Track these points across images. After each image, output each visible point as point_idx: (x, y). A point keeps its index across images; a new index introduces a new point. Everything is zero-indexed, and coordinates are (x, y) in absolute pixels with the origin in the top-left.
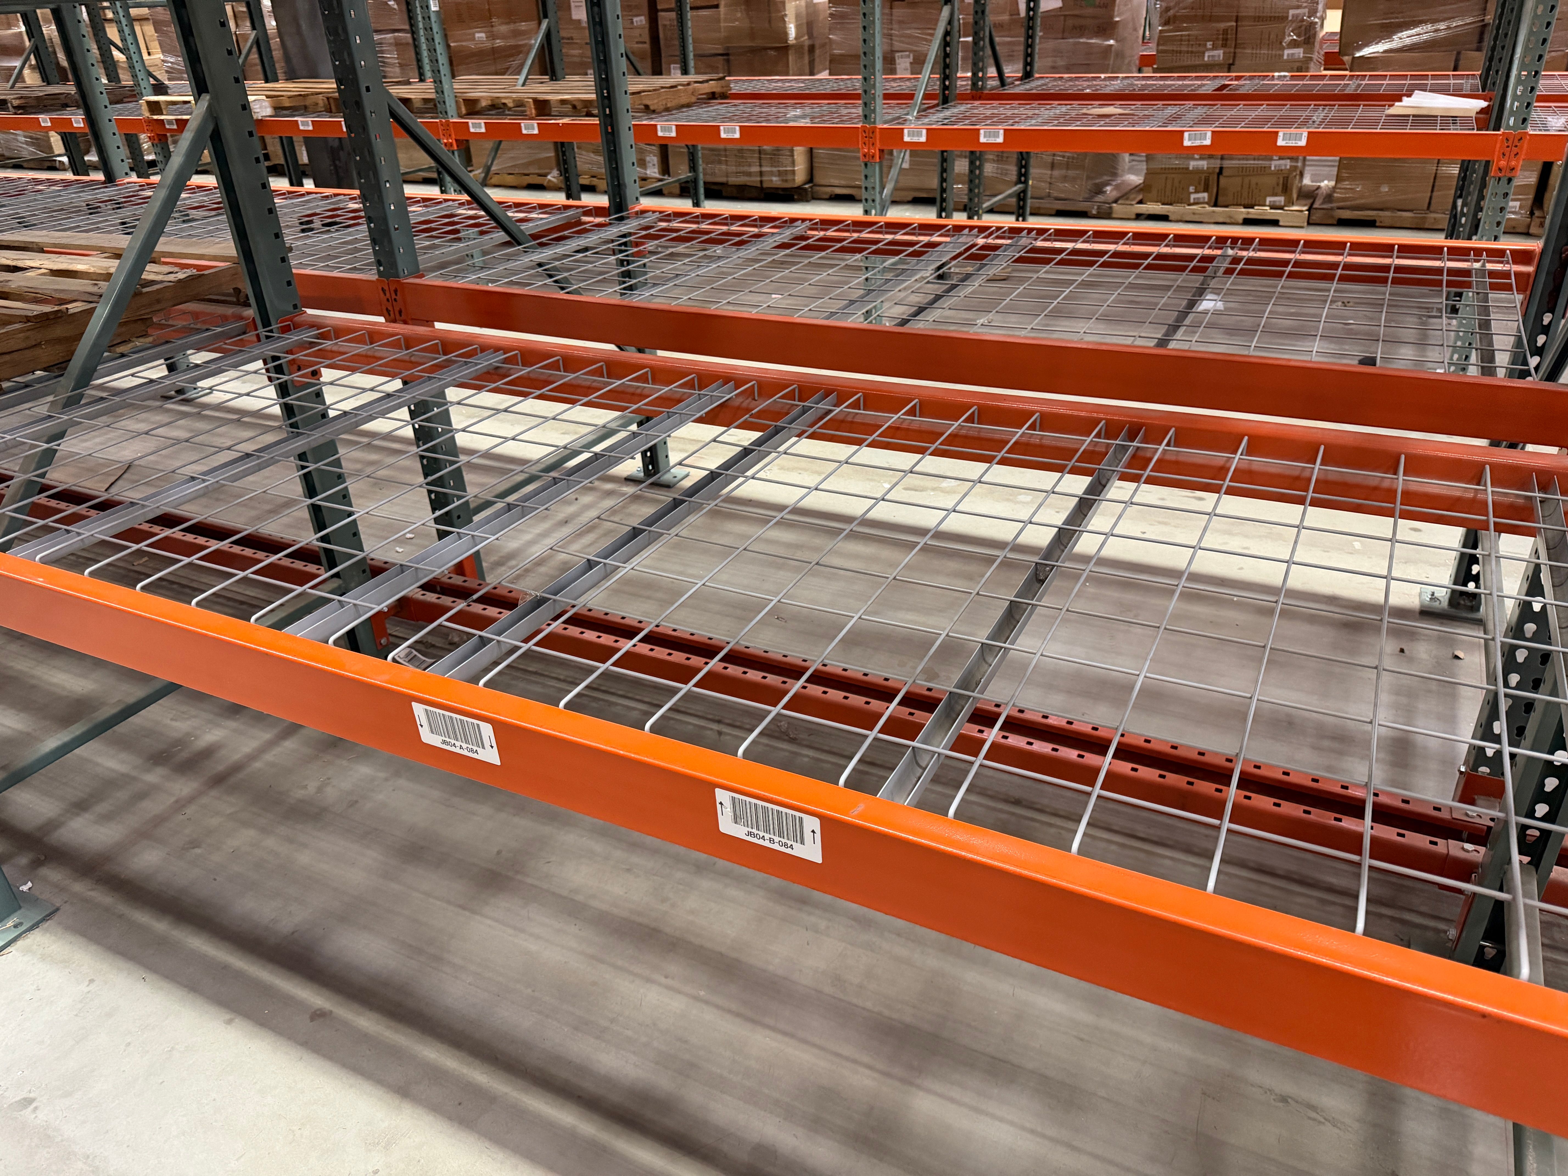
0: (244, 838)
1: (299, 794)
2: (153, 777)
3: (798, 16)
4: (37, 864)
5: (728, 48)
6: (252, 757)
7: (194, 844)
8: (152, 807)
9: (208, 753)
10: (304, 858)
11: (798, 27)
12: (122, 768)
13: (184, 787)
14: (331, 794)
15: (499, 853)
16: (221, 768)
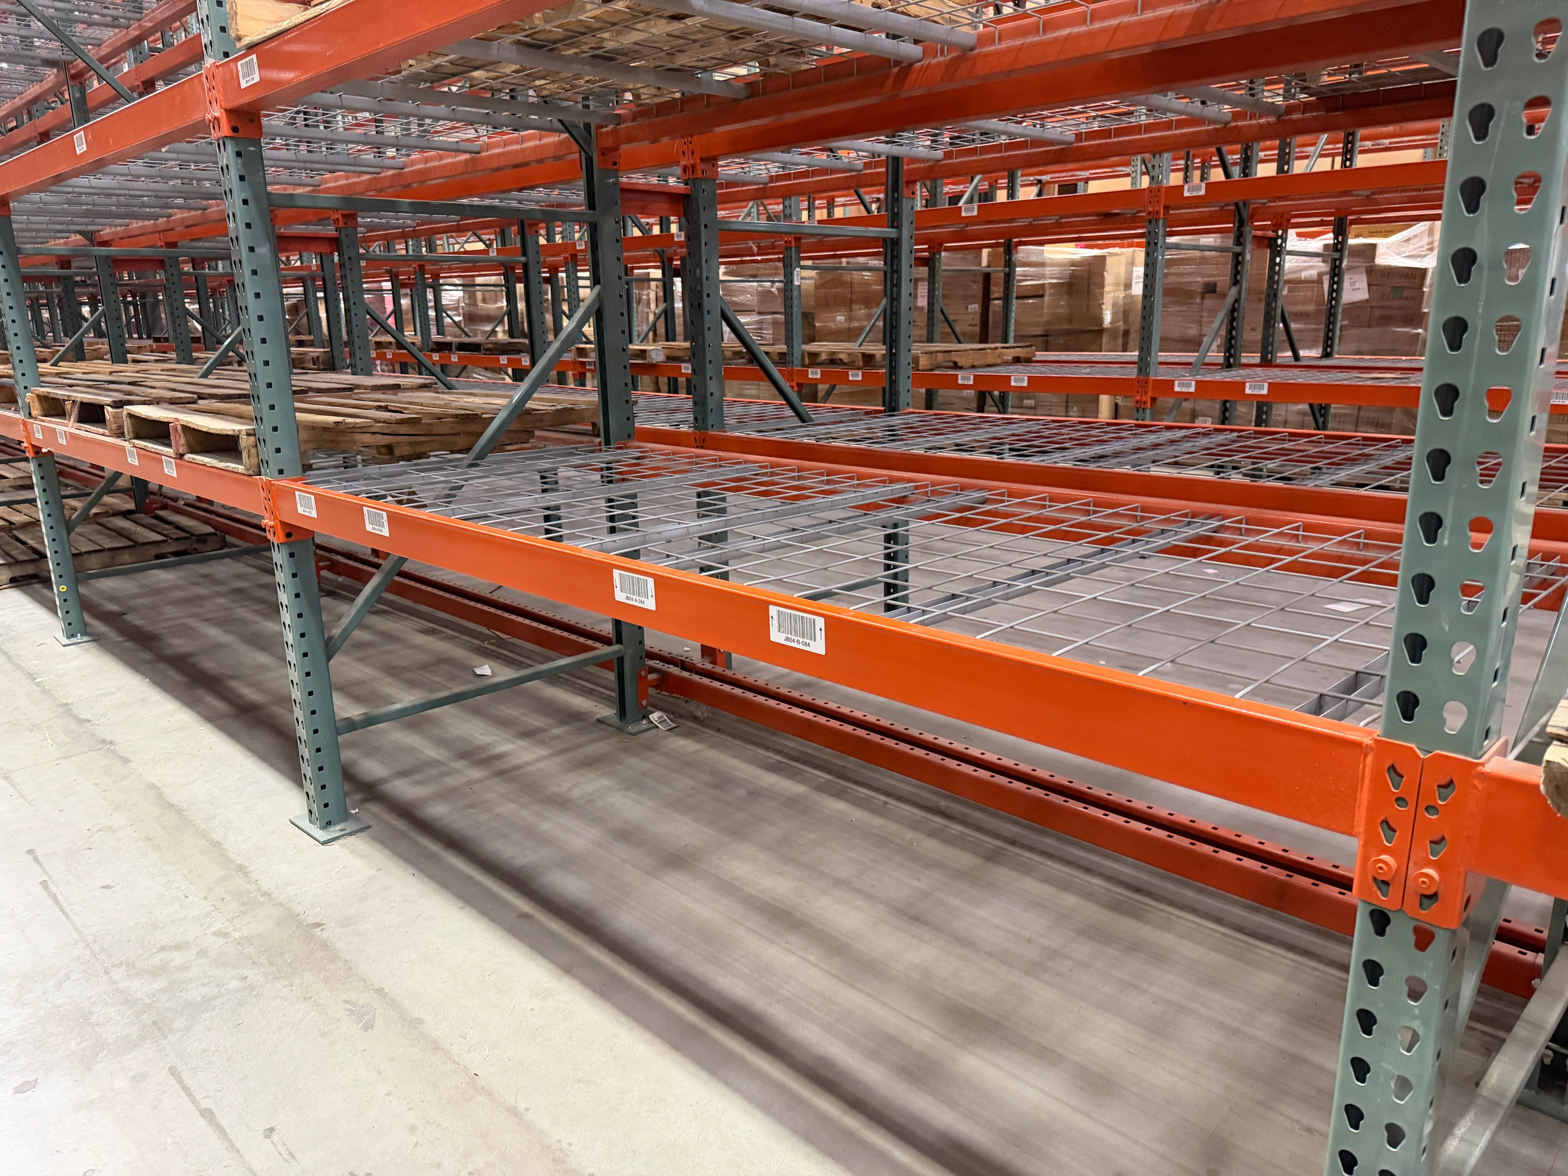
0: (508, 808)
1: (555, 789)
2: (458, 765)
3: (1115, 305)
4: (366, 800)
5: (1048, 330)
6: (529, 764)
7: (472, 806)
8: (451, 781)
9: (499, 757)
10: (545, 826)
11: (1114, 314)
12: (439, 757)
13: (476, 774)
14: (577, 793)
15: (686, 846)
16: (504, 766)
